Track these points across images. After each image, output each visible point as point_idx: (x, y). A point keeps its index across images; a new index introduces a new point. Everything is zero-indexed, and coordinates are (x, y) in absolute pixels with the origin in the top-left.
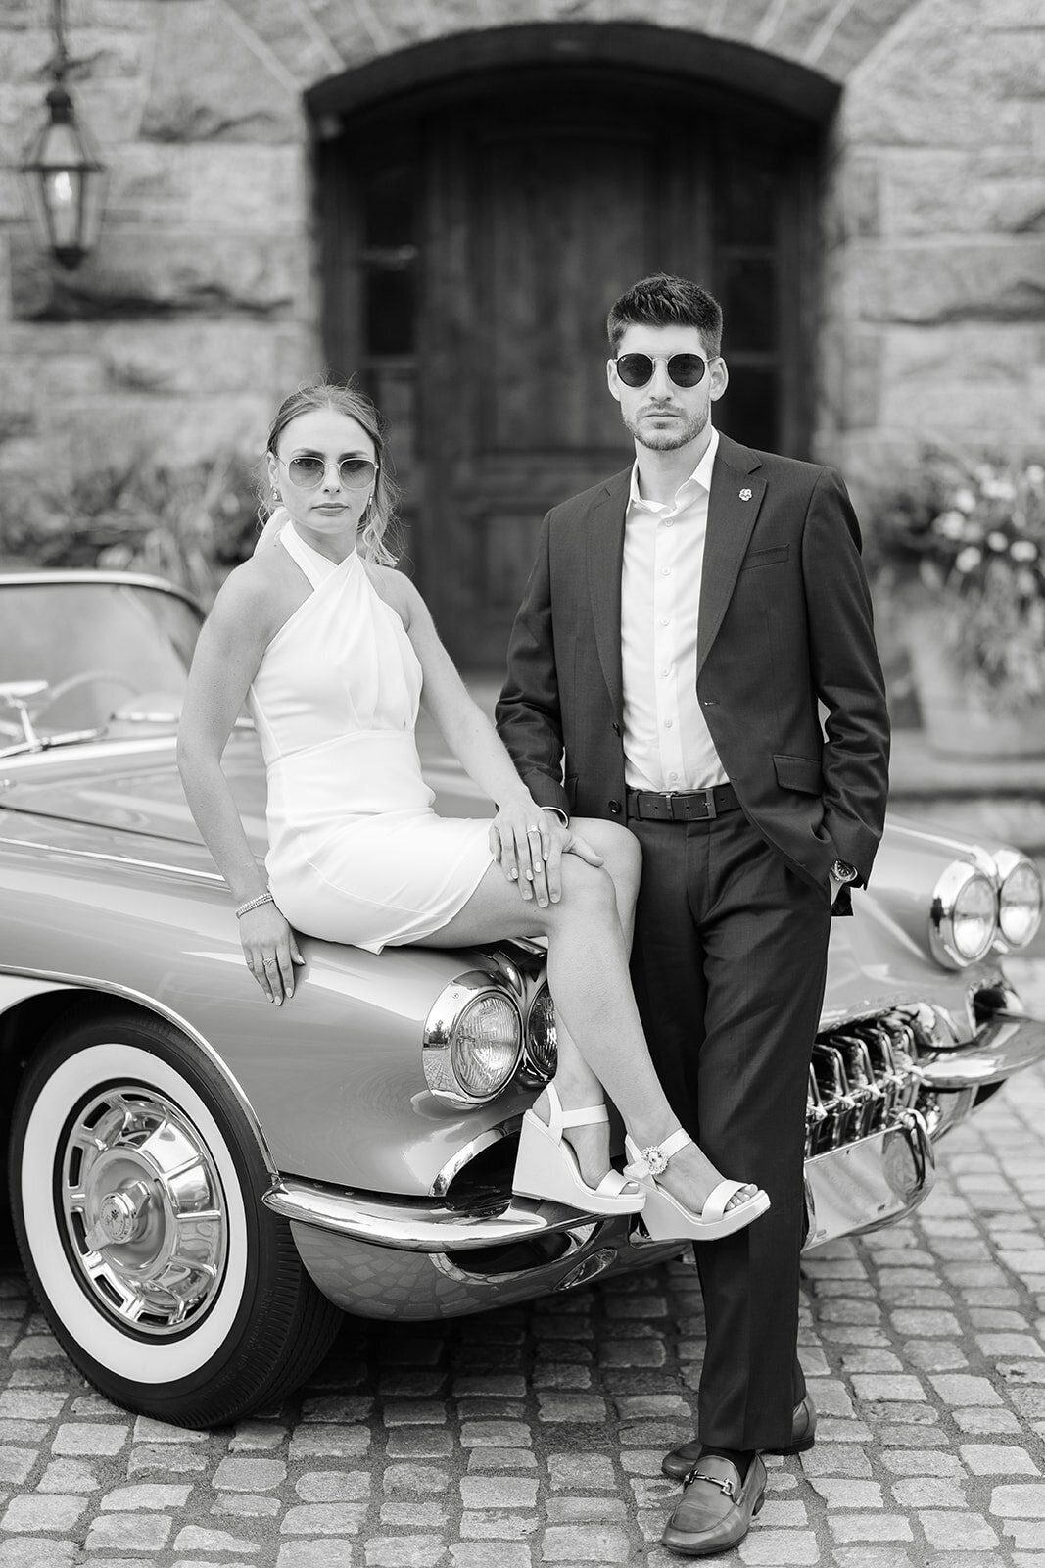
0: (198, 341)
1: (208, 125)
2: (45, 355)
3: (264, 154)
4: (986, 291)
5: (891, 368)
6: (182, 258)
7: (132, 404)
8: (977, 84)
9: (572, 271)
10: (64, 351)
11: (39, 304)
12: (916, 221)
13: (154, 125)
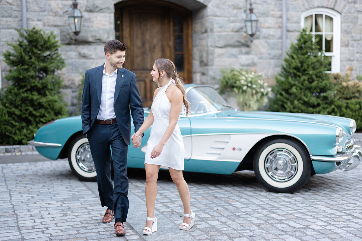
0: (95, 48)
1: (98, 9)
2: (67, 51)
3: (108, 15)
4: (231, 42)
5: (216, 55)
6: (94, 34)
7: (84, 60)
8: (229, 6)
9: (148, 37)
10: (70, 51)
11: (67, 42)
12: (219, 30)
13: (88, 9)
